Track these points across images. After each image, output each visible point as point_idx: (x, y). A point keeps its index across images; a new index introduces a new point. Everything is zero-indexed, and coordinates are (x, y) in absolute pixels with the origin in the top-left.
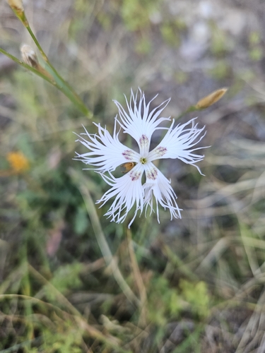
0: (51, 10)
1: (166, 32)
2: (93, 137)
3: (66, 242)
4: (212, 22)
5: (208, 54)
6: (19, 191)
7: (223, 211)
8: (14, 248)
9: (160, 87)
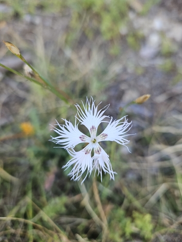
0: (55, 28)
1: (130, 40)
2: (62, 126)
3: (58, 181)
4: (162, 33)
5: (159, 54)
6: (29, 146)
7: (166, 164)
8: (24, 184)
9: (125, 77)
